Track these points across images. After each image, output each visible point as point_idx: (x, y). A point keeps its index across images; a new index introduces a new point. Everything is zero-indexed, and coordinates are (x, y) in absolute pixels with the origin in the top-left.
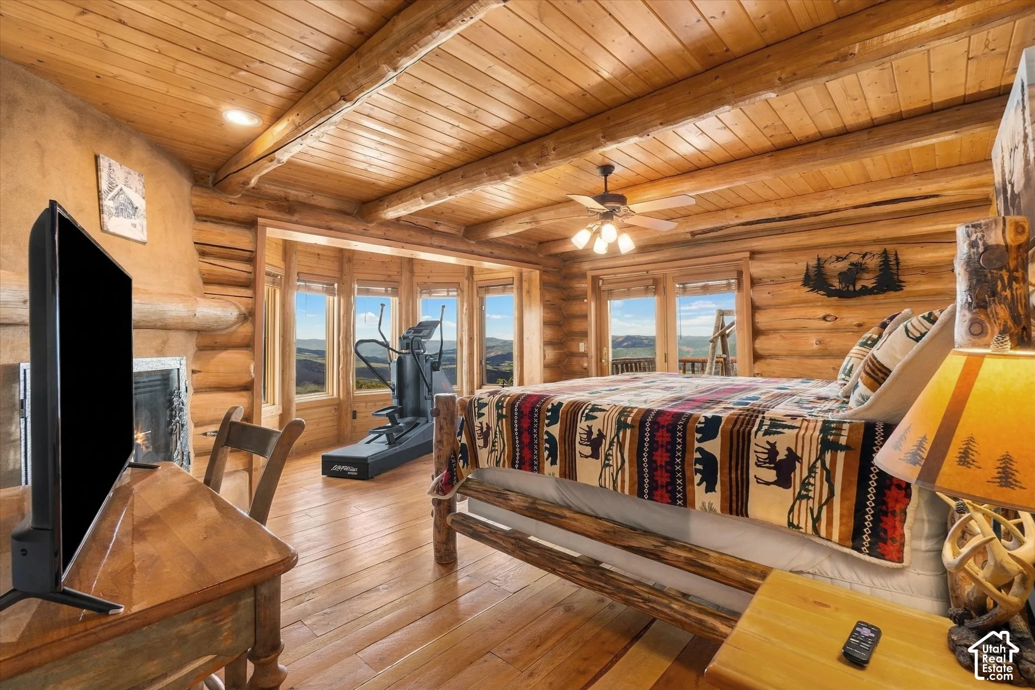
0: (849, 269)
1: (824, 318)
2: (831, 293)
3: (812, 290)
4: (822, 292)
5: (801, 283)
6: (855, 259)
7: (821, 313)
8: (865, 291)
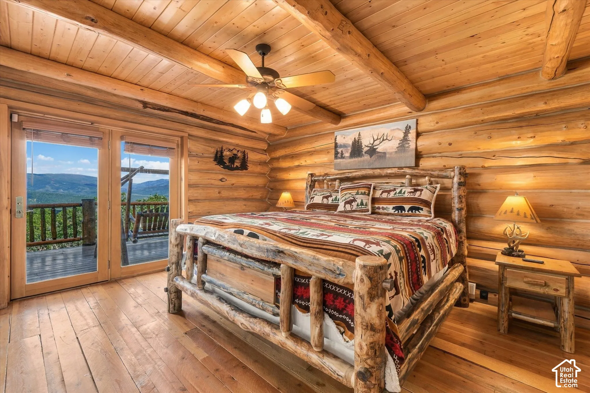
0: (233, 157)
1: (221, 180)
2: (225, 167)
3: (218, 164)
4: (222, 166)
5: (213, 159)
6: (235, 152)
7: (221, 177)
8: (237, 168)
